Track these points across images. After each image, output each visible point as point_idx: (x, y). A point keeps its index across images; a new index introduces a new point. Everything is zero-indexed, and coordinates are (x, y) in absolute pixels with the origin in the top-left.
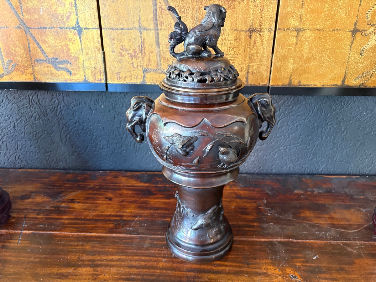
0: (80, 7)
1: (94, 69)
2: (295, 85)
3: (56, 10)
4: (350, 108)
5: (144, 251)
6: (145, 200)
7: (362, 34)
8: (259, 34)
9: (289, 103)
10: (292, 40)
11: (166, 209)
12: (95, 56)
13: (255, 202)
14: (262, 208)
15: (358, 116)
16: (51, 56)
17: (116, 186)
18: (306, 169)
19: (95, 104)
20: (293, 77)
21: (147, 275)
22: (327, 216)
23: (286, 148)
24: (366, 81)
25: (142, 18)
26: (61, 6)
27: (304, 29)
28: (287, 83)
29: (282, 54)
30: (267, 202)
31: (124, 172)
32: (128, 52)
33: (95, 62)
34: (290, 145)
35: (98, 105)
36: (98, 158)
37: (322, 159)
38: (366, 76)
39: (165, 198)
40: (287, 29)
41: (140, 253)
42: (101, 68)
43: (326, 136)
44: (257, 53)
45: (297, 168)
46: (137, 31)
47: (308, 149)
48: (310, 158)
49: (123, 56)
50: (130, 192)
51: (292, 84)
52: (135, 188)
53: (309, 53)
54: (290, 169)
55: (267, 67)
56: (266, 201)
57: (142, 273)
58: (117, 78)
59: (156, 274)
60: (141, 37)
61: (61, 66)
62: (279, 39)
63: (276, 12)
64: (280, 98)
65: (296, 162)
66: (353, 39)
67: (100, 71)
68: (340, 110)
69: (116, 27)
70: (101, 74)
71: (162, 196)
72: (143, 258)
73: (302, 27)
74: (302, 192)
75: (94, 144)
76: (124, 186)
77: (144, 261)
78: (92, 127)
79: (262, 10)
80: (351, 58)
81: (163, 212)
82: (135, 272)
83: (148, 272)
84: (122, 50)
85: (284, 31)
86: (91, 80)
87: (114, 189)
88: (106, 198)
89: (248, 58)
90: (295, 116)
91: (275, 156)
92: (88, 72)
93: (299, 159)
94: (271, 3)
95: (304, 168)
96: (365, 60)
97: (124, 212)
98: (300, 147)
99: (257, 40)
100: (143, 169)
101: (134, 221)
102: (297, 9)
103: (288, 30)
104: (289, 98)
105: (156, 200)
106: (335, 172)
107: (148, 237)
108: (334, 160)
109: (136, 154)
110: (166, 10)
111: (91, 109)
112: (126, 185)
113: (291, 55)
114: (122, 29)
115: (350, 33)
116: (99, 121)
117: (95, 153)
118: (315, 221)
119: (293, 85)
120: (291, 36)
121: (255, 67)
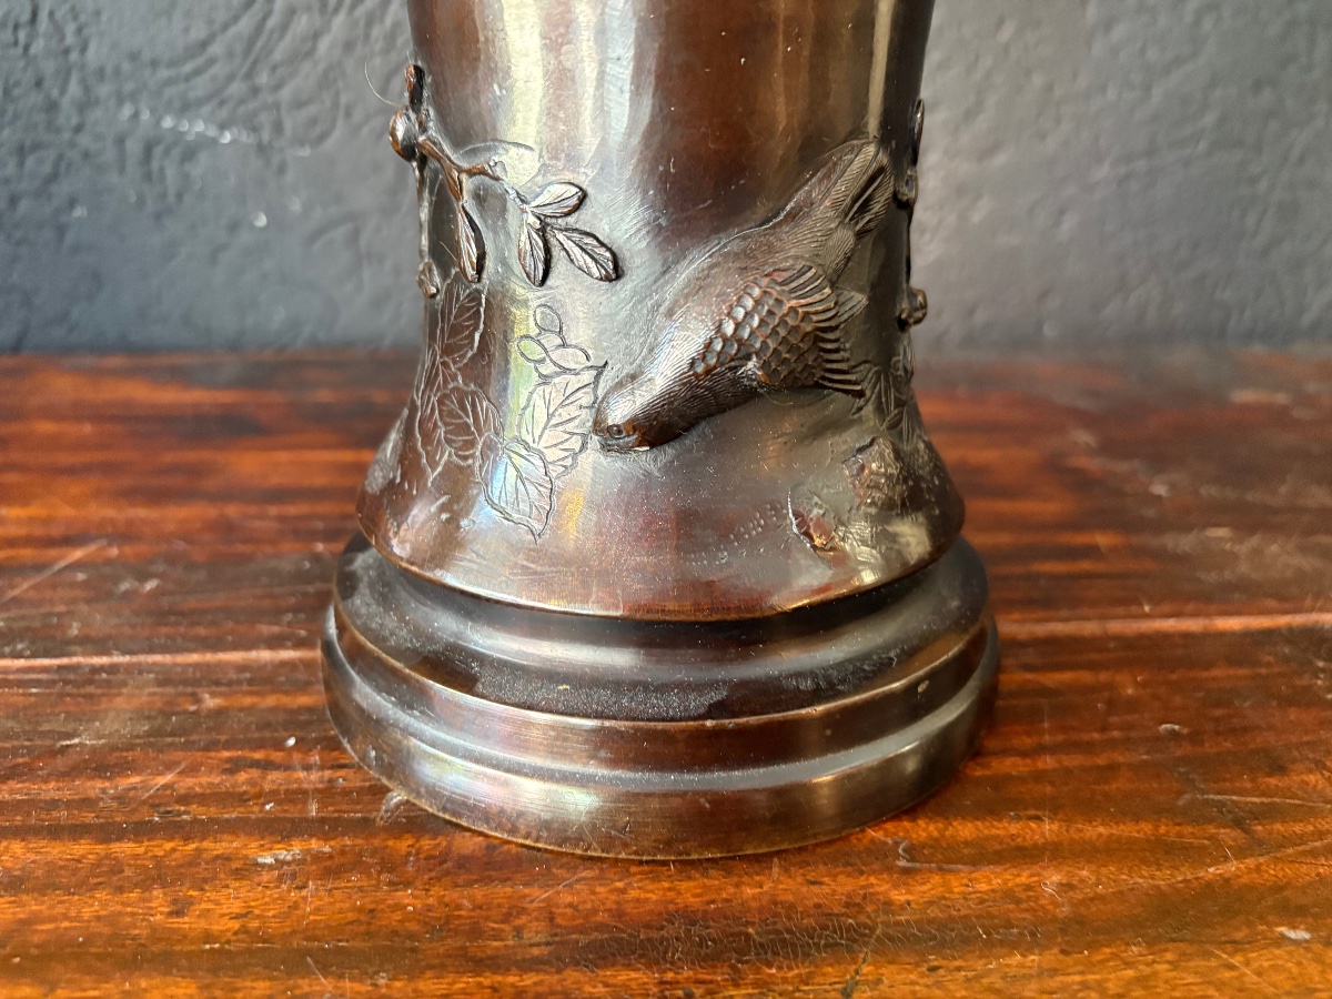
6: (191, 456)
14: (1083, 463)
50: (88, 429)
76: (49, 405)
81: (322, 508)
95: (1221, 302)
100: (218, 343)
101: (41, 568)
105: (283, 455)
109: (162, 228)
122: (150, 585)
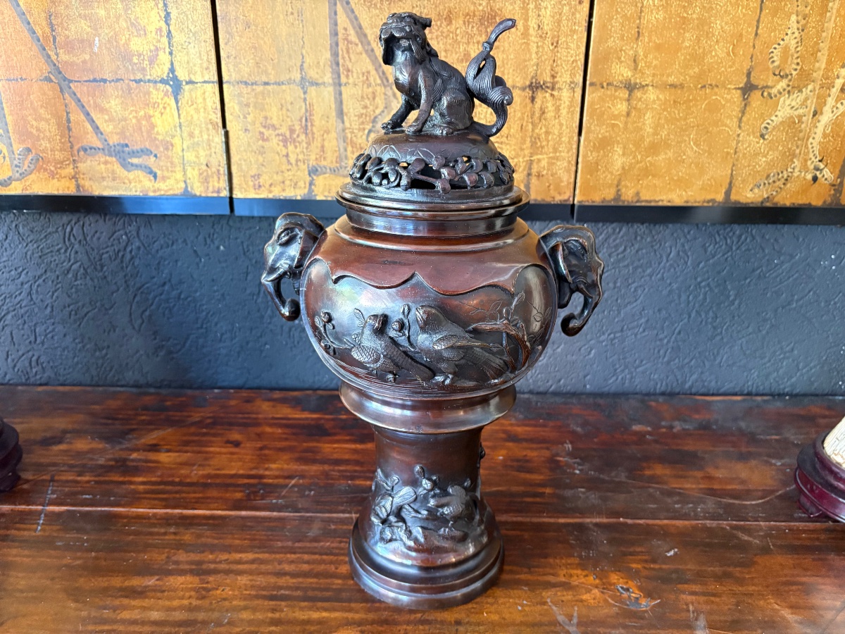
0: (178, 37)
1: (204, 167)
2: (628, 202)
3: (127, 44)
4: (745, 250)
5: (308, 545)
6: (311, 444)
7: (762, 95)
8: (552, 95)
9: (618, 241)
10: (619, 106)
11: (357, 463)
12: (209, 140)
13: (548, 449)
14: (561, 459)
15: (762, 266)
16: (114, 140)
17: (249, 418)
18: (657, 384)
19: (206, 244)
20: (623, 183)
21: (314, 589)
22: (699, 474)
23: (614, 338)
24: (774, 193)
25: (308, 60)
26: (140, 36)
27: (643, 83)
28: (612, 197)
29: (600, 136)
30: (573, 448)
31: (268, 391)
32: (277, 132)
33: (208, 152)
34: (622, 331)
35: (212, 246)
36: (210, 361)
37: (692, 360)
38: (774, 182)
39: (354, 442)
40: (608, 84)
41: (300, 548)
42: (219, 166)
43: (697, 311)
44: (547, 133)
45: (637, 380)
46: (296, 88)
47: (661, 340)
48: (666, 359)
49: (267, 140)
50: (280, 431)
51: (622, 198)
52: (291, 422)
53: (656, 133)
54: (624, 384)
55: (569, 162)
56: (570, 446)
57: (304, 586)
58: (254, 185)
59: (334, 587)
60: (305, 100)
61: (135, 161)
62: (592, 104)
63: (583, 49)
64: (598, 229)
65: (636, 368)
66: (746, 105)
67: (218, 171)
68: (723, 255)
69: (253, 79)
70: (219, 178)
71: (348, 438)
72: (306, 557)
73: (638, 81)
74: (649, 429)
75: (203, 330)
76: (265, 419)
77: (308, 562)
78: (198, 294)
79: (556, 44)
80: (742, 145)
81: (349, 468)
82: (290, 584)
83: (317, 583)
84: (265, 127)
85: (603, 87)
86: (198, 190)
87: (245, 425)
88: (228, 442)
89: (528, 144)
90: (631, 268)
91: (592, 355)
92: (192, 174)
93: (642, 361)
94: (574, 32)
95: (653, 380)
96: (770, 149)
97: (267, 469)
98: (644, 334)
99: (547, 107)
100: (307, 386)
101: (286, 486)
102: (626, 44)
103: (610, 87)
104: (618, 230)
105: (335, 446)
106: (719, 389)
107: (317, 517)
108: (717, 362)
109: (292, 350)
110: (357, 45)
111: (197, 256)
112: (271, 416)
113: (618, 138)
114: (266, 84)
115: (739, 91)
116: (213, 280)
117: (205, 350)
118: (675, 484)
119: (624, 201)
120: (616, 98)
121: (544, 163)
122: (312, 493)
